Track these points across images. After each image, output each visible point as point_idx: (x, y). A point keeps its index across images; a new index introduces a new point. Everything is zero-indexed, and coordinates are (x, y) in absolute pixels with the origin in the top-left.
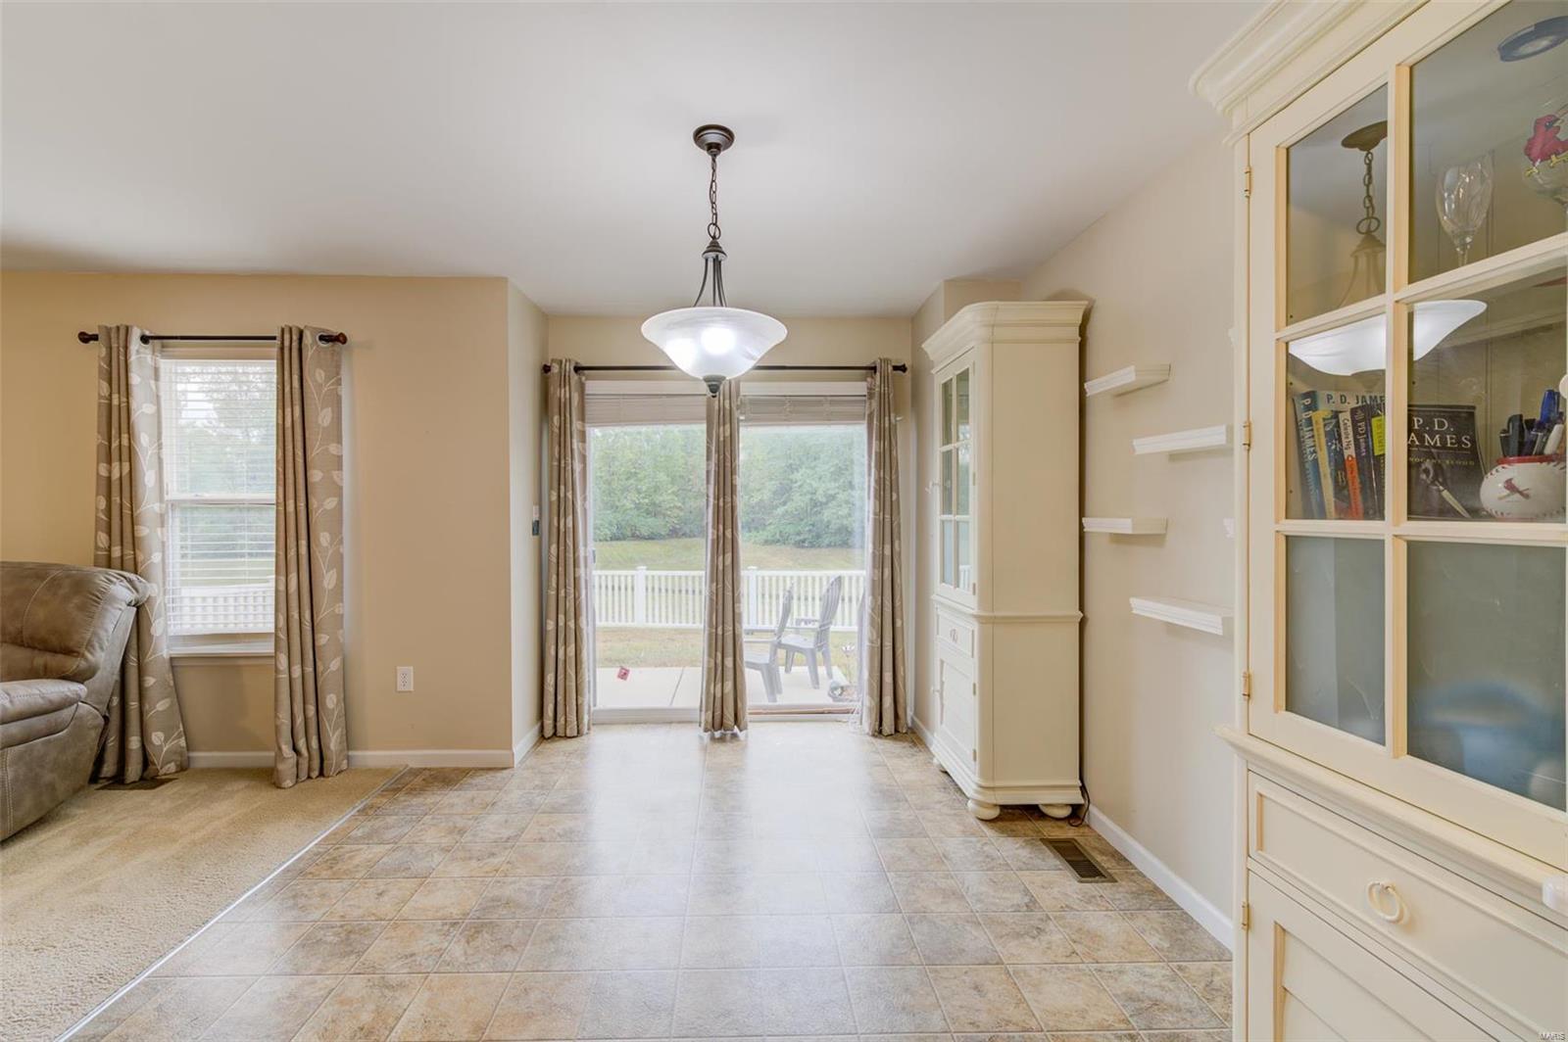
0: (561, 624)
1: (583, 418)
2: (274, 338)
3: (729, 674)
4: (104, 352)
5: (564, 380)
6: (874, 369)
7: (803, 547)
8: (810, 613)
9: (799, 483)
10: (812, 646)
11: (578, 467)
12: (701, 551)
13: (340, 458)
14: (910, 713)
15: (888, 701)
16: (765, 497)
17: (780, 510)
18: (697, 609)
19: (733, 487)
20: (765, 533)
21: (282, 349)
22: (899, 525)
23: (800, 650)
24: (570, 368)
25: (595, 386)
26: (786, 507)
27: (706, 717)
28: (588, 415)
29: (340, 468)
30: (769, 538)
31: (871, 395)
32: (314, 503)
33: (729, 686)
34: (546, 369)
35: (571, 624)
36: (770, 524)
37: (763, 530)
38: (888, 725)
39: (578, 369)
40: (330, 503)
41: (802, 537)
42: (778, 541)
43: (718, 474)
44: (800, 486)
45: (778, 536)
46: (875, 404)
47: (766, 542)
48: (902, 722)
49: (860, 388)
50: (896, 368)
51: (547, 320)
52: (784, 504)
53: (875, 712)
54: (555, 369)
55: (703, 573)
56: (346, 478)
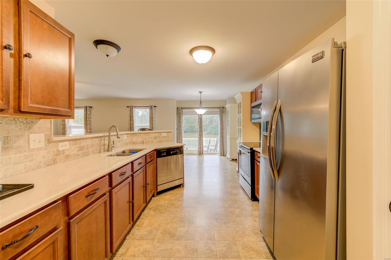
0: (180, 141)
1: (182, 115)
2: (149, 107)
3: (201, 148)
4: (130, 109)
5: (180, 110)
6: (220, 108)
7: (216, 135)
8: (214, 144)
9: (215, 120)
10: (214, 149)
11: (182, 121)
12: (197, 135)
13: (155, 121)
14: (225, 153)
15: (222, 151)
16: (207, 123)
17: (210, 126)
18: (197, 143)
19: (202, 123)
20: (207, 132)
21: (150, 108)
22: (223, 128)
23: (212, 150)
24: (181, 108)
25: (184, 110)
26: (212, 126)
27: (198, 153)
28: (183, 114)
29: (155, 122)
30: (208, 133)
31: (220, 111)
32: (153, 126)
33: (201, 149)
34: (178, 108)
35: (181, 141)
36: (208, 130)
37: (207, 131)
38: (222, 154)
39: (182, 108)
40: (155, 126)
41: (215, 133)
42: (210, 134)
43: (200, 122)
44: (215, 121)
45: (210, 132)
46: (220, 112)
47: (207, 134)
48: (224, 154)
49: (218, 110)
50: (223, 108)
51: (178, 102)
52: (211, 125)
53: (220, 153)
54: (179, 108)
55: (197, 139)
56: (156, 123)
